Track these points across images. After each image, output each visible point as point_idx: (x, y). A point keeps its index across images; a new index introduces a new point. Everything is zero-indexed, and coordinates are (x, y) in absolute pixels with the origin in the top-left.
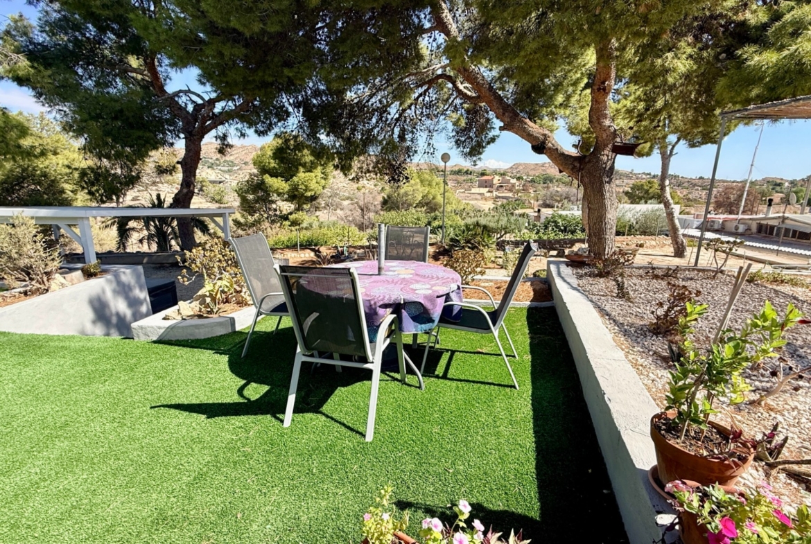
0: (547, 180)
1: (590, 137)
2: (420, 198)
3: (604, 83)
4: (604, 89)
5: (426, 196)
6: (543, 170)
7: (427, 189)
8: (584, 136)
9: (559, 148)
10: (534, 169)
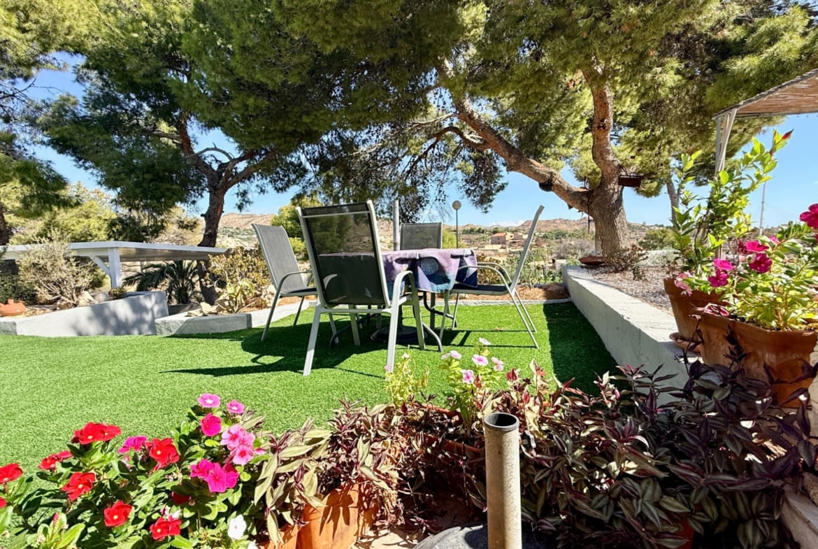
3: (603, 120)
4: (604, 127)
10: (545, 226)
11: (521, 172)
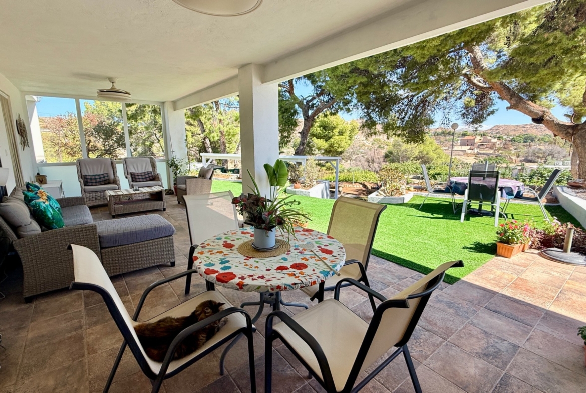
0: (529, 139)
1: (582, 110)
2: (417, 154)
8: (576, 109)
9: (555, 120)
11: (519, 110)
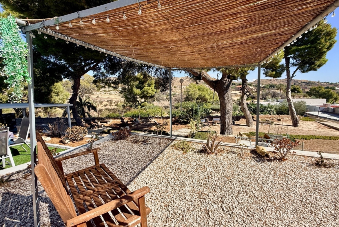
0: (272, 86)
5: (201, 95)
6: (271, 82)
7: (201, 93)
10: (266, 82)
